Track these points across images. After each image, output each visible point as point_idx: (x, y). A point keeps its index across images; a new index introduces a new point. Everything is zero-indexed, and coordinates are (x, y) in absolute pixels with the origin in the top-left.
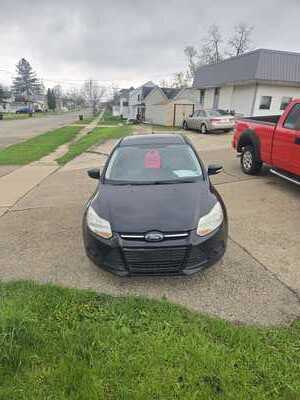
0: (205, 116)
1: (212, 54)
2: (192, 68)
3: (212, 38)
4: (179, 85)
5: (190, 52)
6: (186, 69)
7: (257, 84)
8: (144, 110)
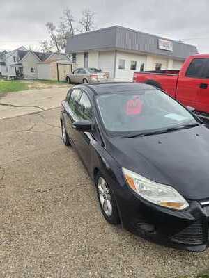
0: (85, 73)
1: (68, 30)
2: (54, 38)
3: (66, 17)
4: (46, 52)
5: (50, 26)
6: (49, 40)
7: (116, 51)
8: (21, 69)
